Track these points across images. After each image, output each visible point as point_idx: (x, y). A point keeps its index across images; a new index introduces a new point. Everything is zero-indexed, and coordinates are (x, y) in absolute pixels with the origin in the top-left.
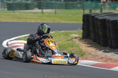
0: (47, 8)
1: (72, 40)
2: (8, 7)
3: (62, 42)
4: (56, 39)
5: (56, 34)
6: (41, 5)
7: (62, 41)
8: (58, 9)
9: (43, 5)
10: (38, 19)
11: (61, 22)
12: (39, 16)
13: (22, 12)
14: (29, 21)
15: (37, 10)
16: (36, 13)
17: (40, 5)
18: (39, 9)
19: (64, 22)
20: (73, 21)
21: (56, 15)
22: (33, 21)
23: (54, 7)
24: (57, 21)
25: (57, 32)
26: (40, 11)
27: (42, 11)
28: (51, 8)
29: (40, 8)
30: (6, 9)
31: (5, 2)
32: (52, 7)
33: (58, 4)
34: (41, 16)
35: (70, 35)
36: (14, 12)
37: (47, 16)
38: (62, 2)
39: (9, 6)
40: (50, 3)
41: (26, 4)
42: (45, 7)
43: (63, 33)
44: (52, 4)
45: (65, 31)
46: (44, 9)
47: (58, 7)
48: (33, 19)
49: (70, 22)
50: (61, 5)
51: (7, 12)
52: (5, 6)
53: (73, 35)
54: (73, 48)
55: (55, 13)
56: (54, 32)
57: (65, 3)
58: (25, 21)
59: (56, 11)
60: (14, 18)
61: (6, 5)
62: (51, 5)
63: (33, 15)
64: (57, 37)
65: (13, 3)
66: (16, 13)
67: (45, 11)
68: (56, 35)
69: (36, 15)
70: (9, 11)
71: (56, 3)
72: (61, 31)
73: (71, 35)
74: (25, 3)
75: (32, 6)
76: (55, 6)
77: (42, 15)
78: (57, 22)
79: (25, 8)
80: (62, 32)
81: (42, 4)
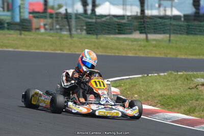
0: (156, 31)
1: (197, 88)
2: (87, 28)
3: (179, 92)
4: (168, 86)
5: (169, 76)
6: (144, 27)
7: (180, 89)
8: (174, 33)
9: (148, 27)
10: (139, 50)
11: (179, 57)
12: (140, 46)
13: (112, 39)
14: (123, 54)
15: (137, 35)
16: (136, 40)
17: (142, 26)
18: (141, 33)
19: (183, 57)
20: (199, 55)
21: (171, 44)
22: (130, 54)
23: (168, 31)
24: (172, 54)
25: (171, 73)
26: (143, 36)
27: (147, 37)
28: (161, 32)
29: (143, 31)
30: (84, 32)
31: (83, 20)
32: (163, 31)
33: (174, 25)
34: (145, 46)
35: (193, 79)
36: (97, 38)
37: (155, 46)
38: (181, 21)
39: (90, 27)
40: (161, 23)
41: (118, 25)
42: (152, 31)
43: (181, 76)
44: (163, 25)
45: (185, 73)
46: (150, 33)
47: (174, 30)
48: (130, 50)
49: (194, 57)
50: (178, 27)
51: (85, 38)
52: (82, 26)
53: (199, 79)
54: (198, 102)
55: (170, 40)
56: (166, 74)
57: (186, 23)
58: (117, 54)
59: (170, 37)
60: (98, 48)
61: (84, 24)
62: (162, 27)
63: (130, 43)
64: (171, 83)
65: (96, 23)
66: (102, 40)
67: (151, 36)
68: (170, 79)
69: (135, 43)
70: (89, 36)
71: (171, 24)
72: (177, 72)
73: (195, 80)
74: (116, 23)
75: (128, 28)
76: (168, 28)
77: (145, 43)
78: (172, 56)
79: (117, 31)
80: (179, 73)
81: (146, 25)
